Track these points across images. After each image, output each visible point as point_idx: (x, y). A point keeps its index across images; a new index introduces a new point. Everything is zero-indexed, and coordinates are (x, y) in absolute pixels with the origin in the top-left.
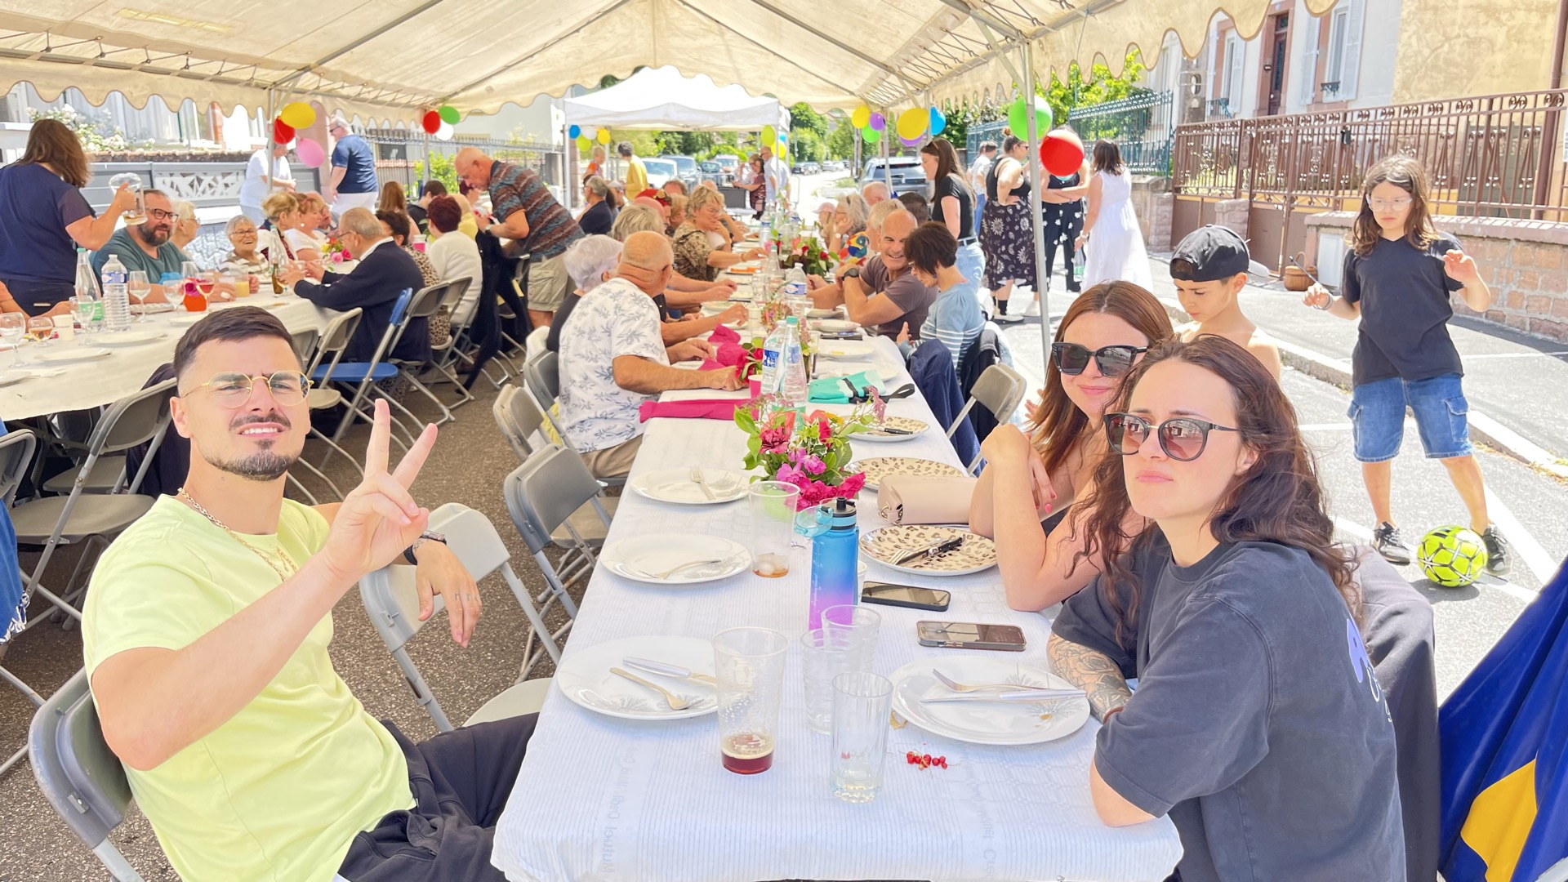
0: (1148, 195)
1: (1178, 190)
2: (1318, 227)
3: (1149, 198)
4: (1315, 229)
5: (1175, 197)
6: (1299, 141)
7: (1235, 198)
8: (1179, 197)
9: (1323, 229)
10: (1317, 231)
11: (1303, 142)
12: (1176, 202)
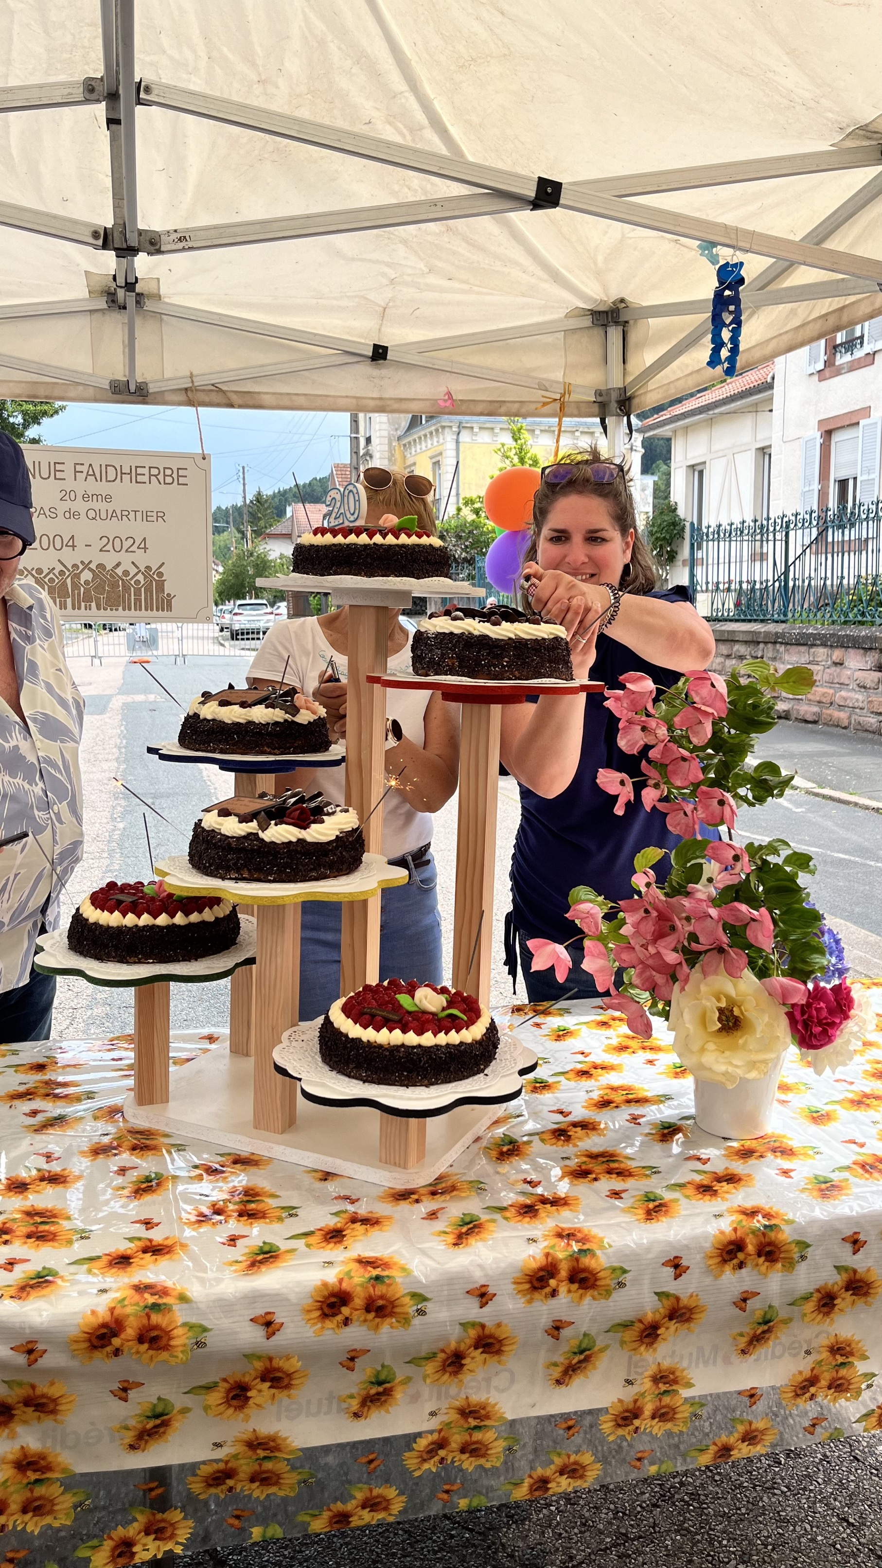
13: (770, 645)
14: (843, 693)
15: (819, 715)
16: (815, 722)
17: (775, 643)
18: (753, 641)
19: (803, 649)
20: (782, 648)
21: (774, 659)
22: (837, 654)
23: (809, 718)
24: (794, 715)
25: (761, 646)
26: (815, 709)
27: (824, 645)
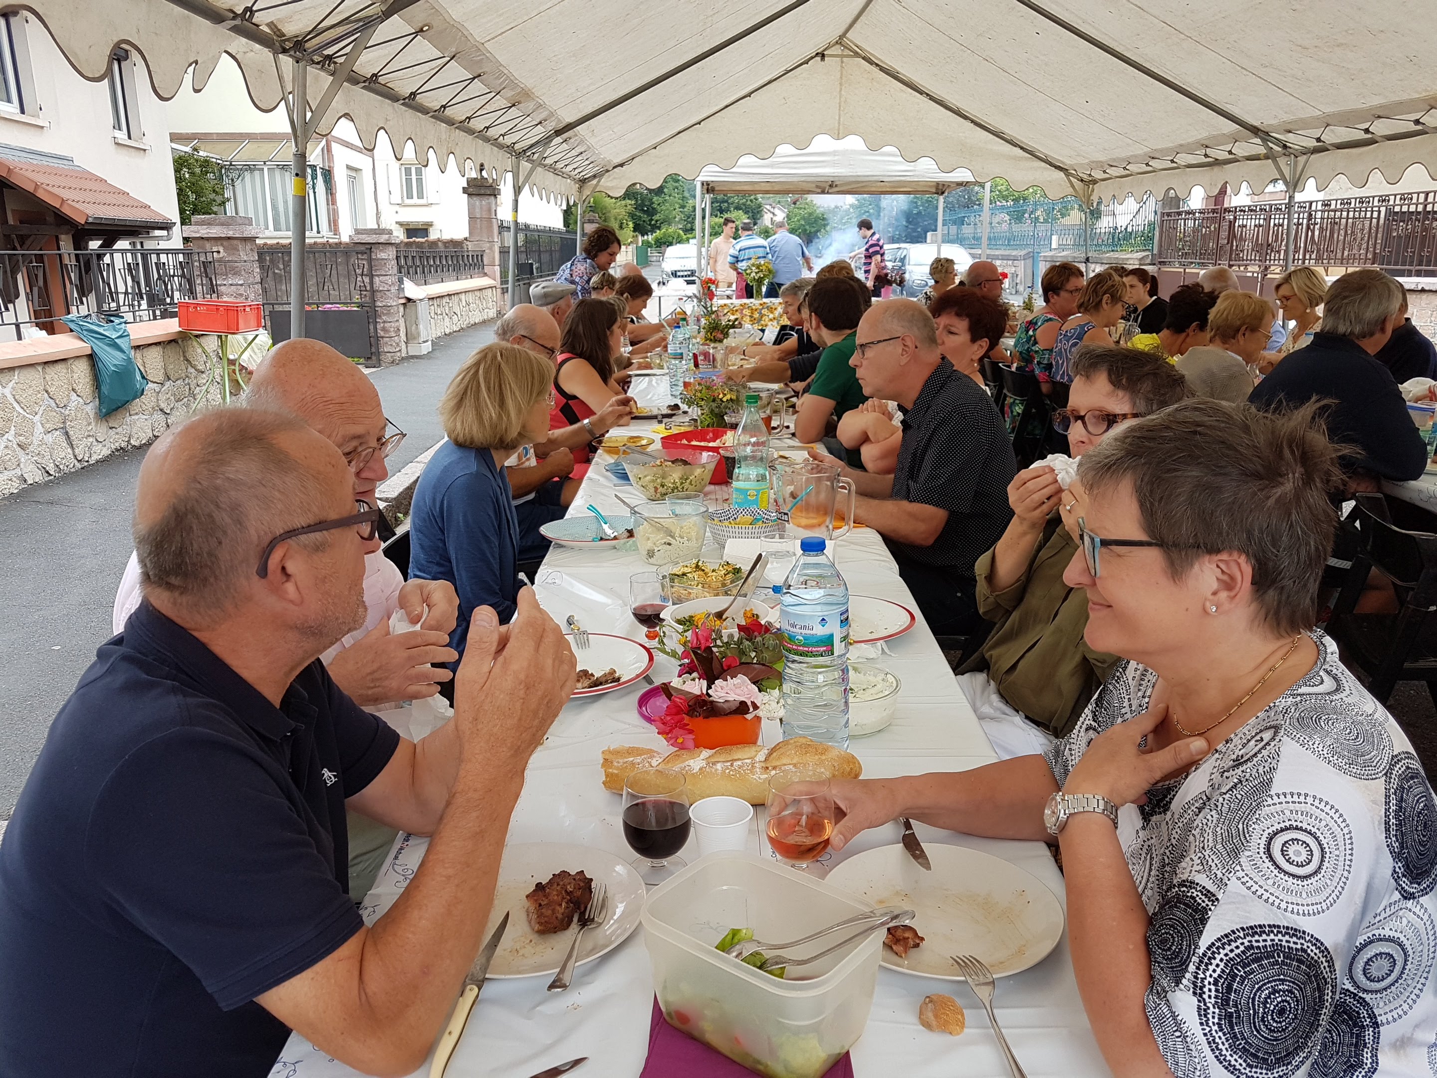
5: (1158, 269)
6: (1272, 224)
8: (1162, 269)
11: (1275, 225)
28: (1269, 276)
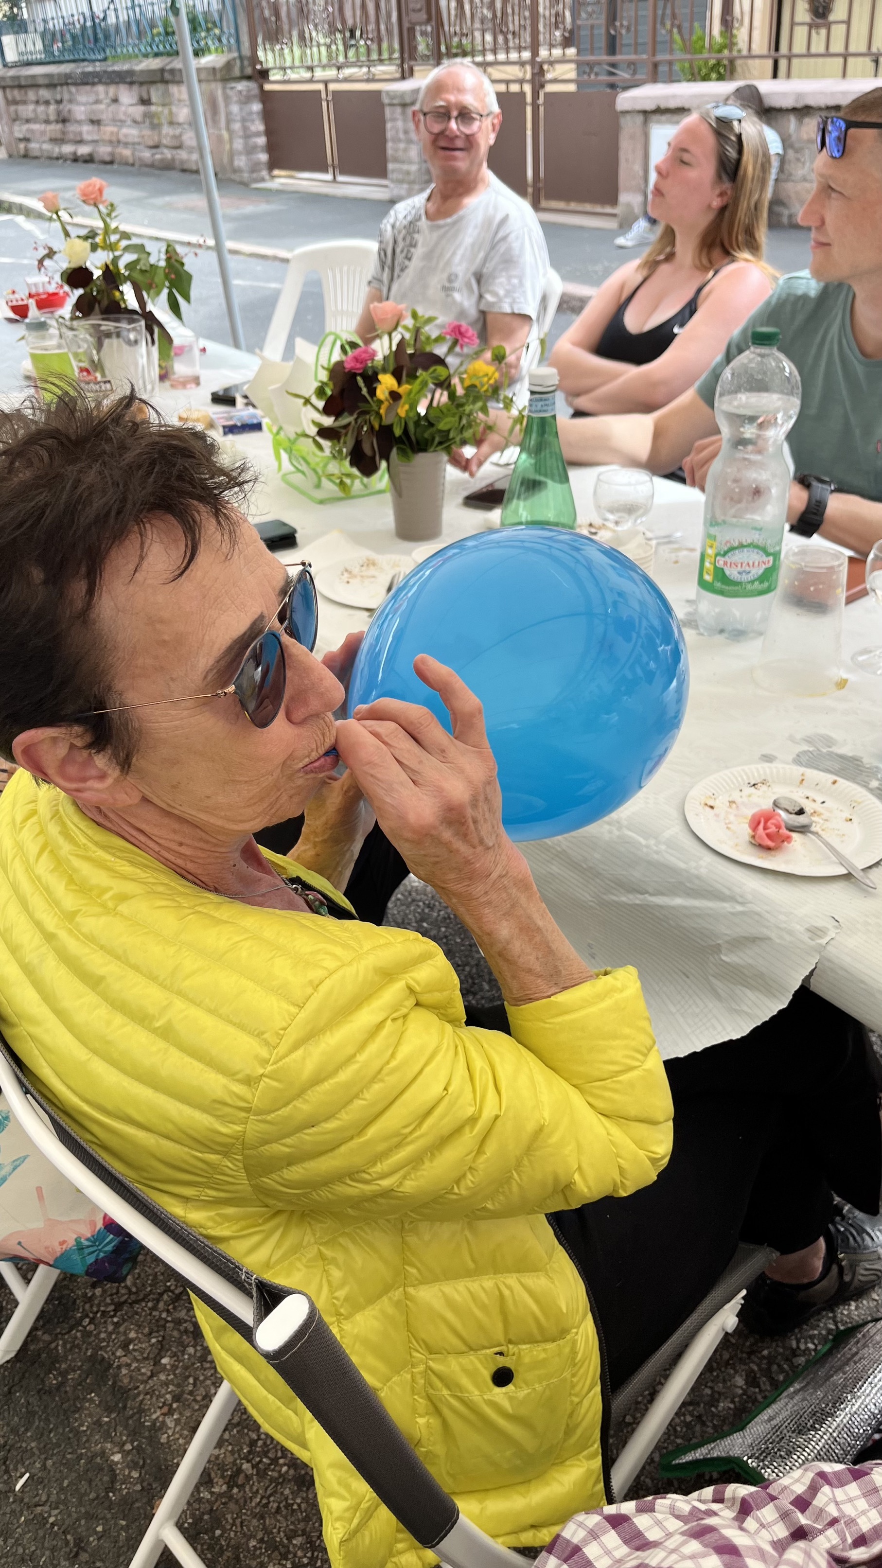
0: (218, 89)
1: (264, 74)
2: (647, 114)
3: (219, 93)
4: (640, 119)
5: (261, 87)
7: (403, 78)
8: (268, 87)
9: (655, 117)
10: (646, 122)
12: (266, 97)
13: (65, 88)
14: (125, 131)
15: (112, 154)
16: (111, 162)
17: (67, 84)
18: (52, 84)
19: (88, 88)
20: (73, 89)
21: (71, 101)
22: (112, 90)
23: (107, 158)
24: (97, 158)
25: (59, 88)
26: (109, 149)
27: (100, 82)
28: (550, 88)
